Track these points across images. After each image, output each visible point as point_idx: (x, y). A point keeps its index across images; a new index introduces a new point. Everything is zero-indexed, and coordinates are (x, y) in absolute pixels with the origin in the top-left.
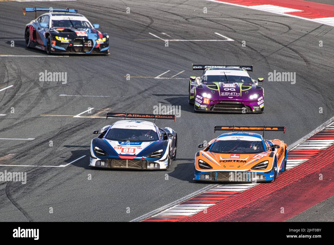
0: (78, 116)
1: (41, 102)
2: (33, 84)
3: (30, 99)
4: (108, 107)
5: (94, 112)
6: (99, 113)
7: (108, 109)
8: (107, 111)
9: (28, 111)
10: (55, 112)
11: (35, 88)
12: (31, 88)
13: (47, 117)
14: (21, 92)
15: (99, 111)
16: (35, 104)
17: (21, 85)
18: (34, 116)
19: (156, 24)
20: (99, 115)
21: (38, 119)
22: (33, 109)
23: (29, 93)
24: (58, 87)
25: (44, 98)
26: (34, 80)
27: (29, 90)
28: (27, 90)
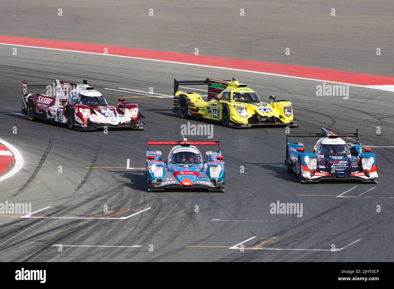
0: (234, 247)
1: (187, 228)
2: (176, 205)
3: (174, 225)
4: (275, 235)
5: (257, 243)
6: (263, 243)
7: (275, 238)
8: (274, 240)
9: (170, 241)
10: (205, 242)
11: (180, 211)
12: (175, 211)
13: (194, 249)
14: (162, 216)
15: (263, 240)
16: (179, 231)
17: (161, 207)
18: (178, 248)
19: (339, 125)
20: (264, 246)
21: (183, 251)
22: (177, 239)
23: (171, 218)
24: (209, 209)
25: (191, 224)
26: (178, 201)
27: (171, 214)
28: (169, 214)
